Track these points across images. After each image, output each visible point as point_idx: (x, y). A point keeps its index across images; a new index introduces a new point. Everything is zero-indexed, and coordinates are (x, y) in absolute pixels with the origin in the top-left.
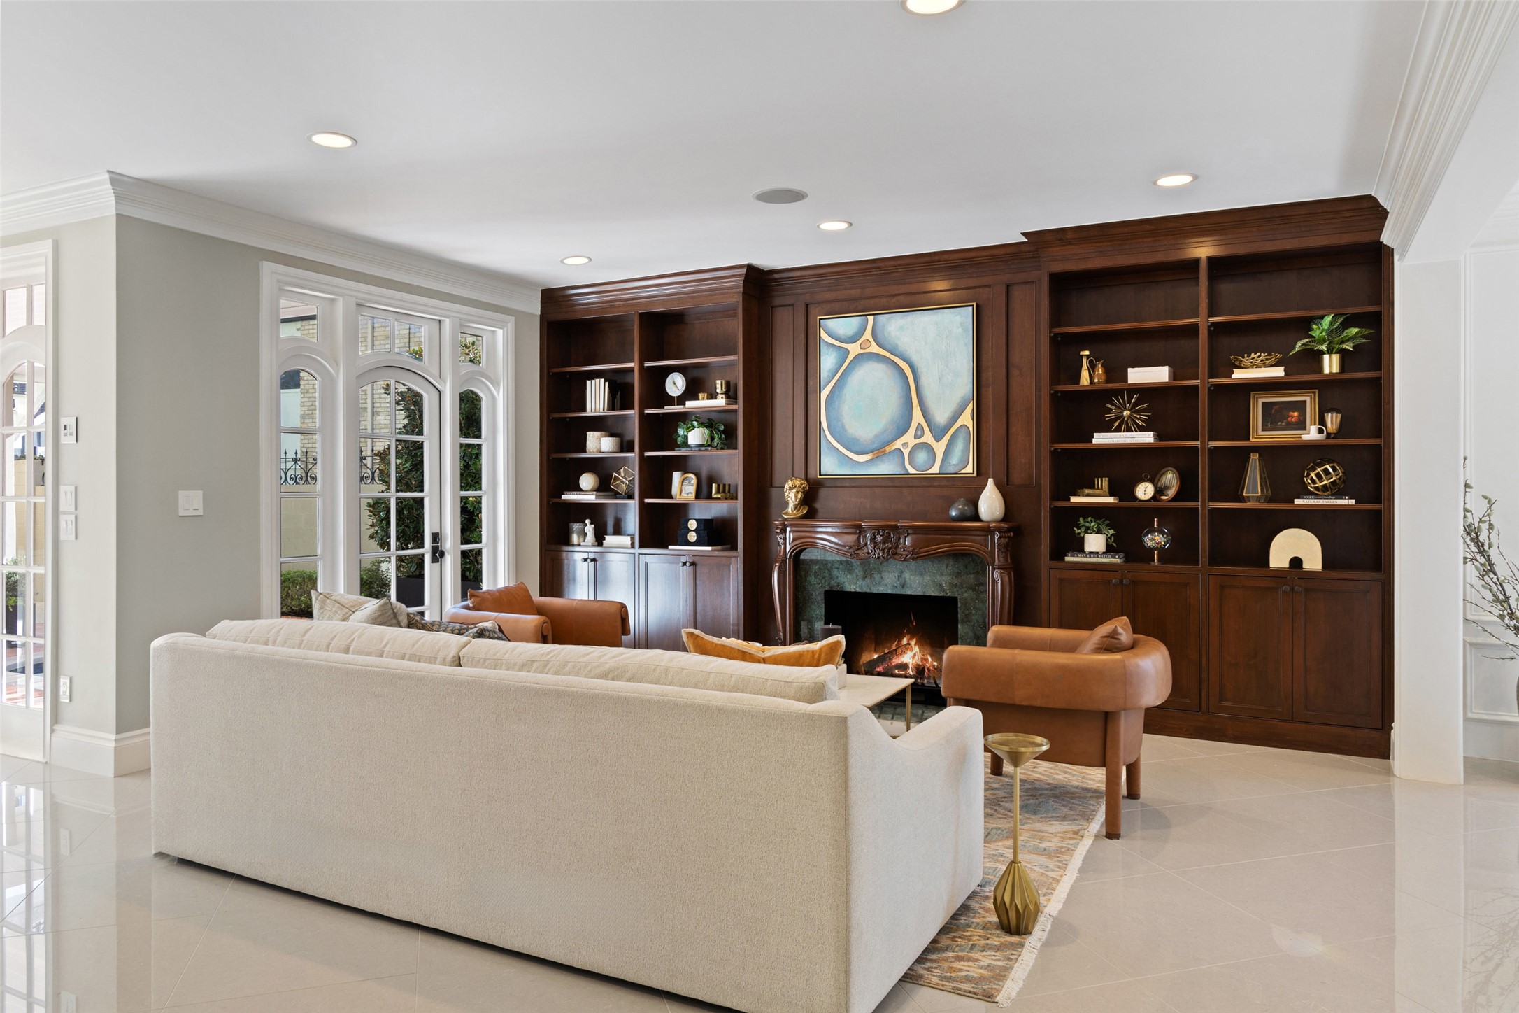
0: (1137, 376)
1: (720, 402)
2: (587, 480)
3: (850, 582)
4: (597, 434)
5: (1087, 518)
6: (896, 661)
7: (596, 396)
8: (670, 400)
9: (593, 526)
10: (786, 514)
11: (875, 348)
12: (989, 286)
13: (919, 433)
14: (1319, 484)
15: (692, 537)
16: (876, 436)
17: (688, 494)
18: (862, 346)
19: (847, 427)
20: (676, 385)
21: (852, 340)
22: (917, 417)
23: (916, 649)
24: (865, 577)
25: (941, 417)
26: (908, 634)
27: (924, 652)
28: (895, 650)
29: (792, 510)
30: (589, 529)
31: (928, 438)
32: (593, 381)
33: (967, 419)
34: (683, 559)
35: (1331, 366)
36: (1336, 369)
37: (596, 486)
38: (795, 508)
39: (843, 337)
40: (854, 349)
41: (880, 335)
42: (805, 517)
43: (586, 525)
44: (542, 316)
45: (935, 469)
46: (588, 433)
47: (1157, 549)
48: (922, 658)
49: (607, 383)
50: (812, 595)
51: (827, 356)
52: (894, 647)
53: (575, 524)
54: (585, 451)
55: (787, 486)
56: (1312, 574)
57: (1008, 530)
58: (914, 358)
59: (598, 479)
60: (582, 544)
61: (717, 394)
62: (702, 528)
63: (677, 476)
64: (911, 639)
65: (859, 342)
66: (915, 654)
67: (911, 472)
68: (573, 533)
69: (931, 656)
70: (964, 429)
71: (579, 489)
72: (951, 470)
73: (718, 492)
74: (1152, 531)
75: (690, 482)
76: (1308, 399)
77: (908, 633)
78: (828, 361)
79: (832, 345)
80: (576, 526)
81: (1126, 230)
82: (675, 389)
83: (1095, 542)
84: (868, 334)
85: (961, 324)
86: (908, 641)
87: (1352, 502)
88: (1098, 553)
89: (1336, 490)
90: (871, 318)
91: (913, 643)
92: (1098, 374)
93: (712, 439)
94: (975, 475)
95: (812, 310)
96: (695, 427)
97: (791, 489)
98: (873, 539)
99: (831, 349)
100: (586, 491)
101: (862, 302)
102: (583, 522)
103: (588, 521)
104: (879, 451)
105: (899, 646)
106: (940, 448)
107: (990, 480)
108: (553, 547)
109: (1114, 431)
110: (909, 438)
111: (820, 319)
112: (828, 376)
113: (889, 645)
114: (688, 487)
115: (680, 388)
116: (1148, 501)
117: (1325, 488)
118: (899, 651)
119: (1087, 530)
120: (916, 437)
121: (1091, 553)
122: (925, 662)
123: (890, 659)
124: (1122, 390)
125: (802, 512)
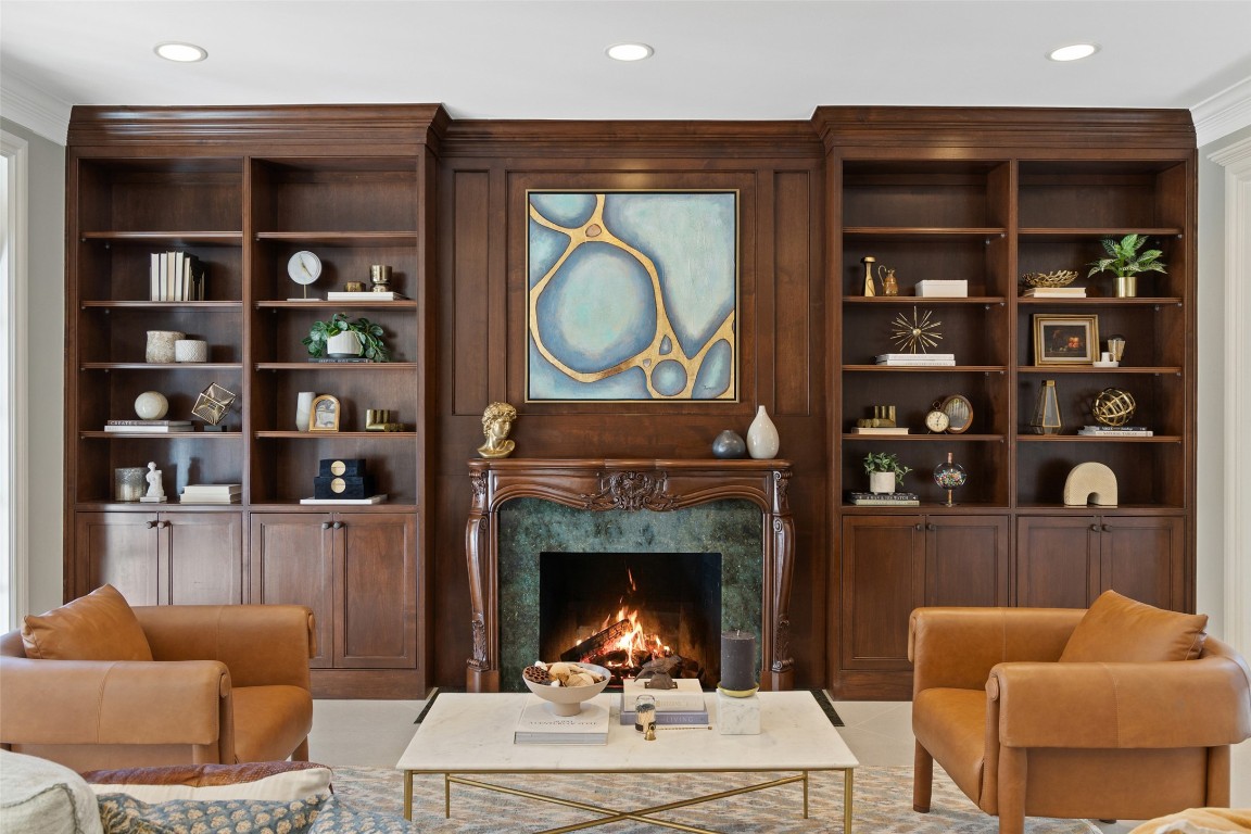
0: (931, 289)
1: (381, 295)
2: (148, 404)
3: (577, 539)
4: (167, 335)
5: (879, 454)
6: (608, 648)
7: (169, 277)
8: (297, 290)
9: (160, 472)
10: (485, 451)
11: (607, 237)
12: (753, 172)
13: (666, 348)
14: (1115, 415)
15: (339, 486)
16: (608, 350)
17: (326, 424)
18: (589, 233)
19: (567, 336)
20: (304, 268)
21: (576, 224)
22: (663, 326)
23: (638, 628)
24: (598, 533)
25: (694, 328)
26: (625, 605)
27: (649, 632)
28: (607, 631)
29: (494, 447)
30: (154, 476)
31: (676, 353)
32: (164, 256)
33: (727, 332)
34: (328, 518)
35: (1126, 289)
36: (1131, 293)
37: (164, 412)
38: (499, 444)
39: (562, 220)
40: (577, 236)
41: (613, 221)
42: (511, 456)
43: (149, 470)
44: (69, 148)
45: (687, 394)
46: (150, 333)
47: (953, 488)
48: (647, 642)
49: (188, 260)
50: (522, 559)
51: (539, 242)
52: (605, 627)
53: (128, 470)
54: (144, 360)
55: (488, 414)
56: (1108, 513)
57: (788, 469)
58: (660, 253)
59: (166, 402)
60: (142, 499)
61: (374, 284)
62: (355, 472)
63: (304, 400)
64: (630, 612)
65: (585, 228)
66: (636, 636)
67: (654, 397)
68: (123, 482)
69: (661, 638)
70: (723, 345)
71: (134, 417)
72: (707, 394)
73: (374, 422)
74: (946, 466)
75: (328, 408)
76: (1087, 324)
77: (625, 603)
78: (540, 250)
79: (547, 229)
80: (129, 474)
81: (936, 118)
82: (304, 274)
83: (883, 482)
84: (597, 218)
85: (721, 214)
86: (626, 615)
87: (1150, 433)
88: (887, 494)
89: (1132, 422)
90: (601, 198)
91: (633, 618)
92: (890, 285)
93: (366, 347)
94: (737, 401)
95: (516, 181)
96: (340, 330)
97: (495, 418)
98: (620, 484)
99: (545, 234)
100: (148, 420)
101: (586, 176)
102: (144, 465)
103: (151, 465)
104: (612, 369)
105: (613, 625)
106: (693, 366)
107: (762, 409)
108: (90, 506)
109: (903, 352)
110: (653, 353)
111: (529, 193)
112: (541, 269)
113: (597, 624)
114: (325, 414)
115: (313, 273)
116: (942, 433)
117: (1120, 419)
118: (613, 632)
119: (878, 468)
120: (661, 352)
121: (880, 494)
122: (651, 647)
123: (600, 645)
124: (911, 305)
125: (507, 448)
